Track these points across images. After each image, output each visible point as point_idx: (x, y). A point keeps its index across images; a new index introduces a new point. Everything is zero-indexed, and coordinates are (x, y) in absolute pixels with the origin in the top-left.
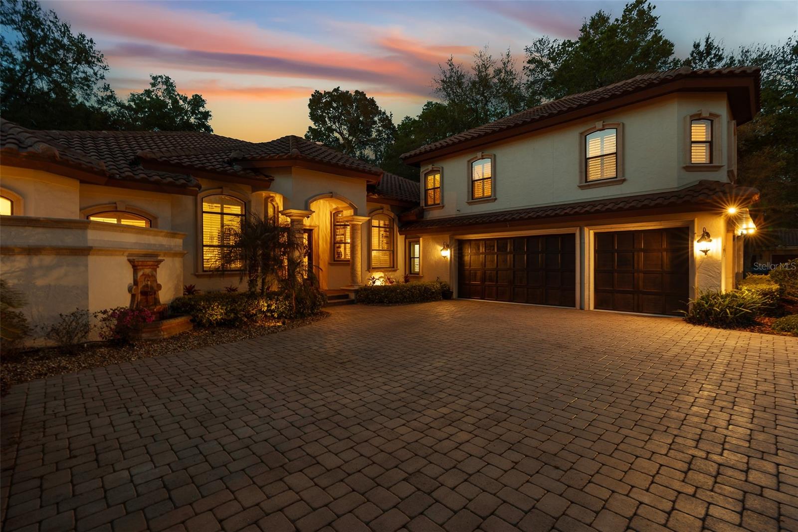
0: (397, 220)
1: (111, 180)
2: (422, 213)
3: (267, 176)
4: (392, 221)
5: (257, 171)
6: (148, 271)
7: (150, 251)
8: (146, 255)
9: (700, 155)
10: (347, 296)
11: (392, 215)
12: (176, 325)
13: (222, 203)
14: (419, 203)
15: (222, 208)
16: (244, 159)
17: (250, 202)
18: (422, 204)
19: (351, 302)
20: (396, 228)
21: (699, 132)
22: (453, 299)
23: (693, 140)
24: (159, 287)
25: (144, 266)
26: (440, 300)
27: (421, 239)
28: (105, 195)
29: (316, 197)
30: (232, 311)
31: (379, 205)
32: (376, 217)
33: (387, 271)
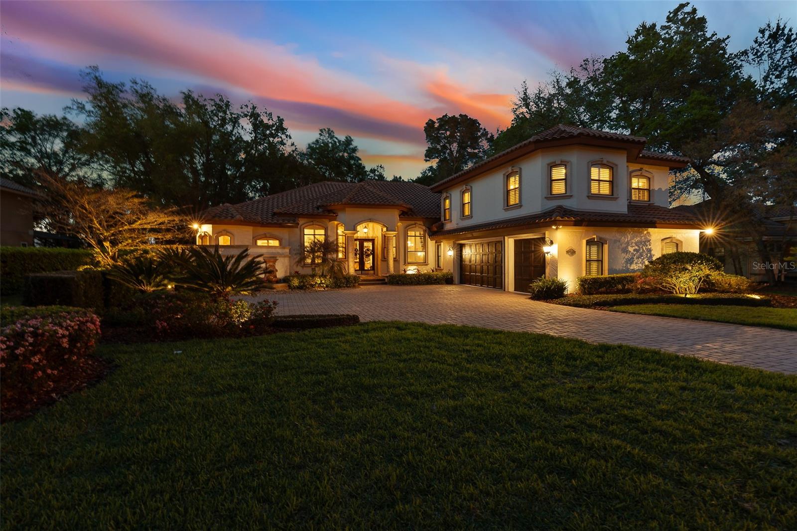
0: (427, 231)
1: (263, 224)
2: (442, 225)
3: (334, 213)
4: (425, 231)
5: (330, 211)
6: (271, 264)
7: (272, 256)
8: (271, 257)
9: (559, 188)
10: (384, 280)
11: (424, 228)
12: (279, 286)
13: (314, 229)
14: (440, 218)
15: (314, 232)
16: (323, 206)
17: (327, 228)
18: (442, 219)
19: (386, 284)
20: (427, 236)
21: (559, 173)
22: (455, 284)
23: (553, 178)
24: (277, 271)
25: (270, 262)
26: (442, 284)
27: (442, 243)
28: (262, 230)
29: (360, 223)
30: (302, 282)
31: (413, 222)
32: (412, 229)
33: (420, 265)
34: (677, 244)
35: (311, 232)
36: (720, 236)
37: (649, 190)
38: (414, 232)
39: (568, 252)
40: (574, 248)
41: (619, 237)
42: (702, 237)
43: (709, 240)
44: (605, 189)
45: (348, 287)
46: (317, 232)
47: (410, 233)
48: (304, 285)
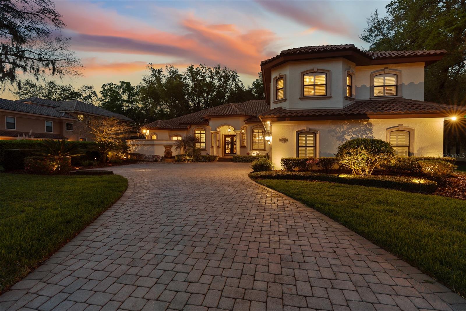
5: (206, 120)
6: (168, 148)
8: (168, 145)
9: (281, 95)
12: (170, 160)
17: (206, 129)
19: (232, 161)
21: (281, 84)
23: (278, 88)
24: (172, 152)
29: (219, 126)
31: (256, 124)
32: (255, 128)
33: (260, 151)
34: (409, 132)
35: (199, 132)
36: (463, 122)
37: (396, 86)
38: (258, 130)
39: (280, 140)
40: (286, 137)
41: (334, 128)
42: (446, 124)
43: (453, 127)
44: (321, 91)
45: (204, 162)
46: (202, 132)
47: (255, 131)
48: (180, 160)
